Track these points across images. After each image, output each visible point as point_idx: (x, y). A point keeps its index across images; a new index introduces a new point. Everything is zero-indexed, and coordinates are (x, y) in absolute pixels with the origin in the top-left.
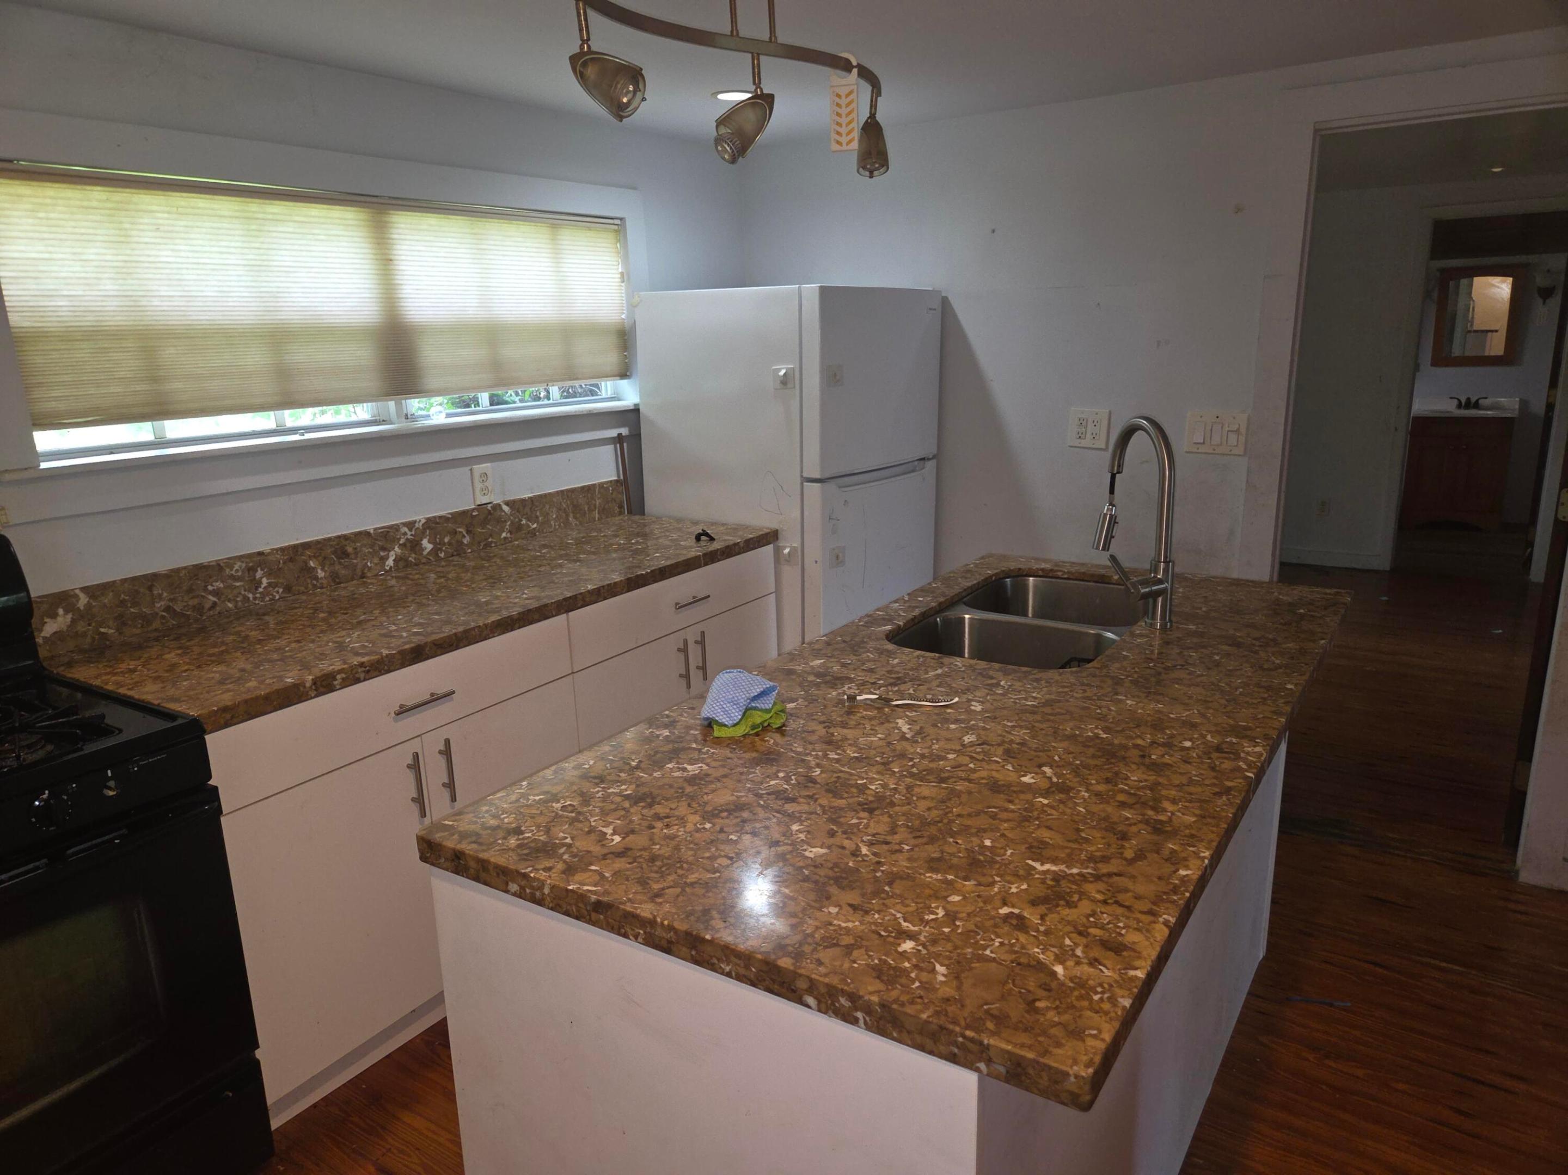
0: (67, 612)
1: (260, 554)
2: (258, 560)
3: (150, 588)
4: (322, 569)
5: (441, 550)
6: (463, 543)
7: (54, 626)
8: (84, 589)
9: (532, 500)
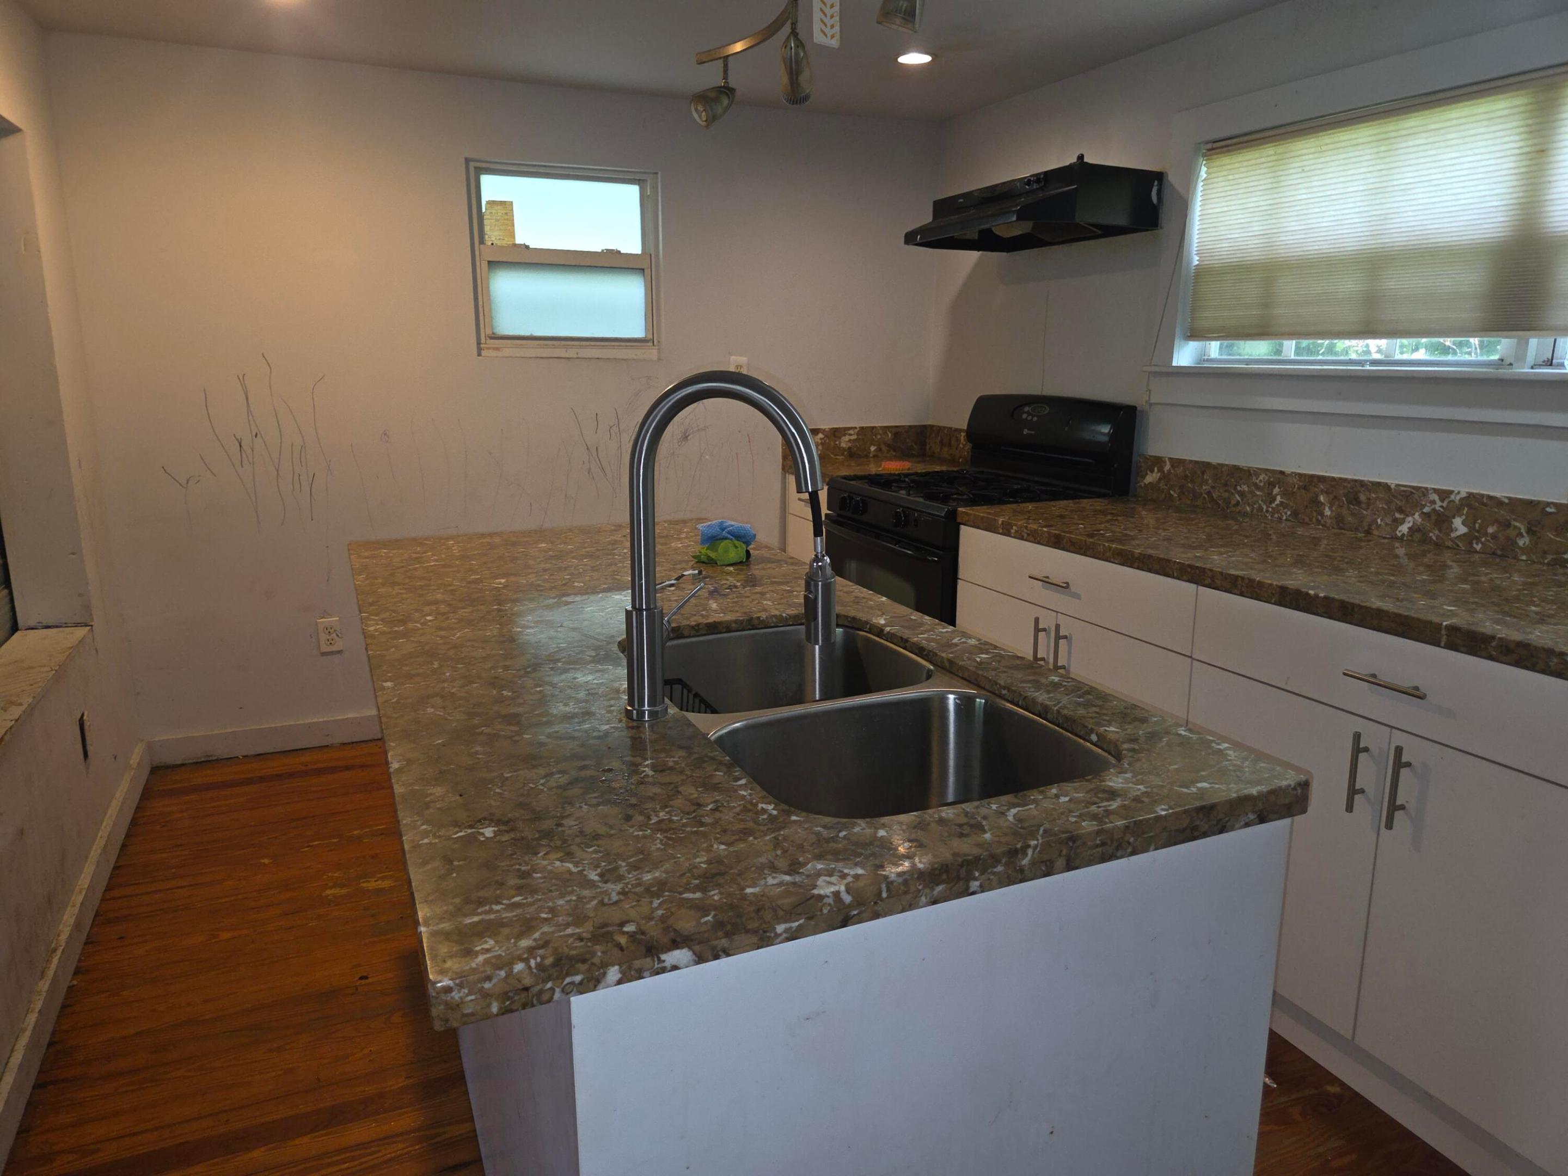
0: (1159, 471)
1: (1282, 473)
2: (1278, 478)
3: (1203, 473)
4: (1330, 508)
5: (1478, 540)
6: (1515, 543)
7: (1151, 478)
8: (1170, 459)
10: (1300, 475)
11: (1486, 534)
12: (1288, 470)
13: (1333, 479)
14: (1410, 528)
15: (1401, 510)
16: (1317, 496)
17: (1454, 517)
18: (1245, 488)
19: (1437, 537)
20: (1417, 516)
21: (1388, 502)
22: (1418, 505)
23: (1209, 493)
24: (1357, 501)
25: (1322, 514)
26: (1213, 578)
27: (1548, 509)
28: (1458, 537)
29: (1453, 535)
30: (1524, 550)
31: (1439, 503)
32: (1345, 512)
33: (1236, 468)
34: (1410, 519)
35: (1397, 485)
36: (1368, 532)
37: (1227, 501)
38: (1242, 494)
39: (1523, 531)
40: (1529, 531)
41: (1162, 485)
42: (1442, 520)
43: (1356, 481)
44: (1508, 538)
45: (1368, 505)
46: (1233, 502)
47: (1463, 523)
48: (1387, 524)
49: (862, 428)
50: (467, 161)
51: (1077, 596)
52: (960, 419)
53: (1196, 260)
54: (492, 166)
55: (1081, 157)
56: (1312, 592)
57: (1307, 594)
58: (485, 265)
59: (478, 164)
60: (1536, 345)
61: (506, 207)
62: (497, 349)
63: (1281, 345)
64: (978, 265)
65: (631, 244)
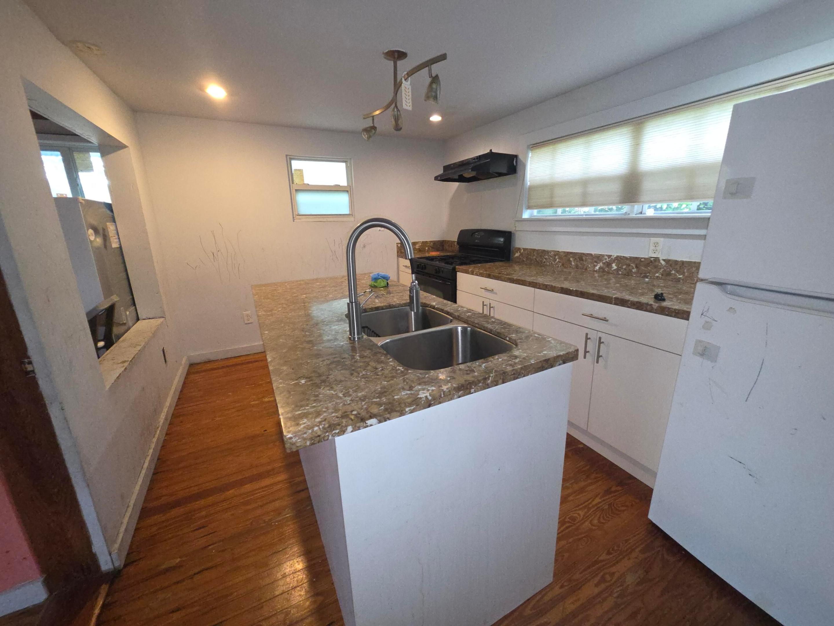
0: (519, 252)
1: (558, 251)
2: (557, 253)
3: (534, 252)
4: (574, 262)
5: (620, 270)
6: (632, 271)
7: (517, 255)
8: (523, 248)
9: (683, 263)
10: (564, 252)
11: (622, 269)
12: (560, 251)
13: (575, 253)
14: (599, 268)
15: (596, 262)
16: (570, 259)
17: (613, 264)
18: (547, 257)
19: (608, 270)
20: (601, 264)
21: (592, 259)
23: (536, 259)
24: (583, 260)
25: (571, 264)
26: (540, 286)
27: (642, 260)
28: (614, 270)
29: (613, 269)
30: (635, 273)
31: (608, 259)
32: (579, 263)
33: (544, 251)
34: (599, 265)
35: (595, 254)
36: (586, 269)
37: (541, 261)
38: (546, 259)
39: (634, 267)
40: (637, 267)
41: (520, 257)
42: (609, 265)
43: (582, 253)
44: (630, 270)
45: (586, 260)
46: (543, 261)
47: (616, 265)
48: (592, 267)
49: (423, 242)
50: (287, 156)
51: (496, 294)
52: (454, 237)
53: (529, 184)
54: (296, 157)
55: (491, 150)
56: (571, 289)
57: (570, 289)
58: (294, 191)
59: (291, 157)
60: (637, 207)
61: (301, 171)
62: (300, 219)
63: (557, 210)
64: (459, 186)
65: (343, 182)
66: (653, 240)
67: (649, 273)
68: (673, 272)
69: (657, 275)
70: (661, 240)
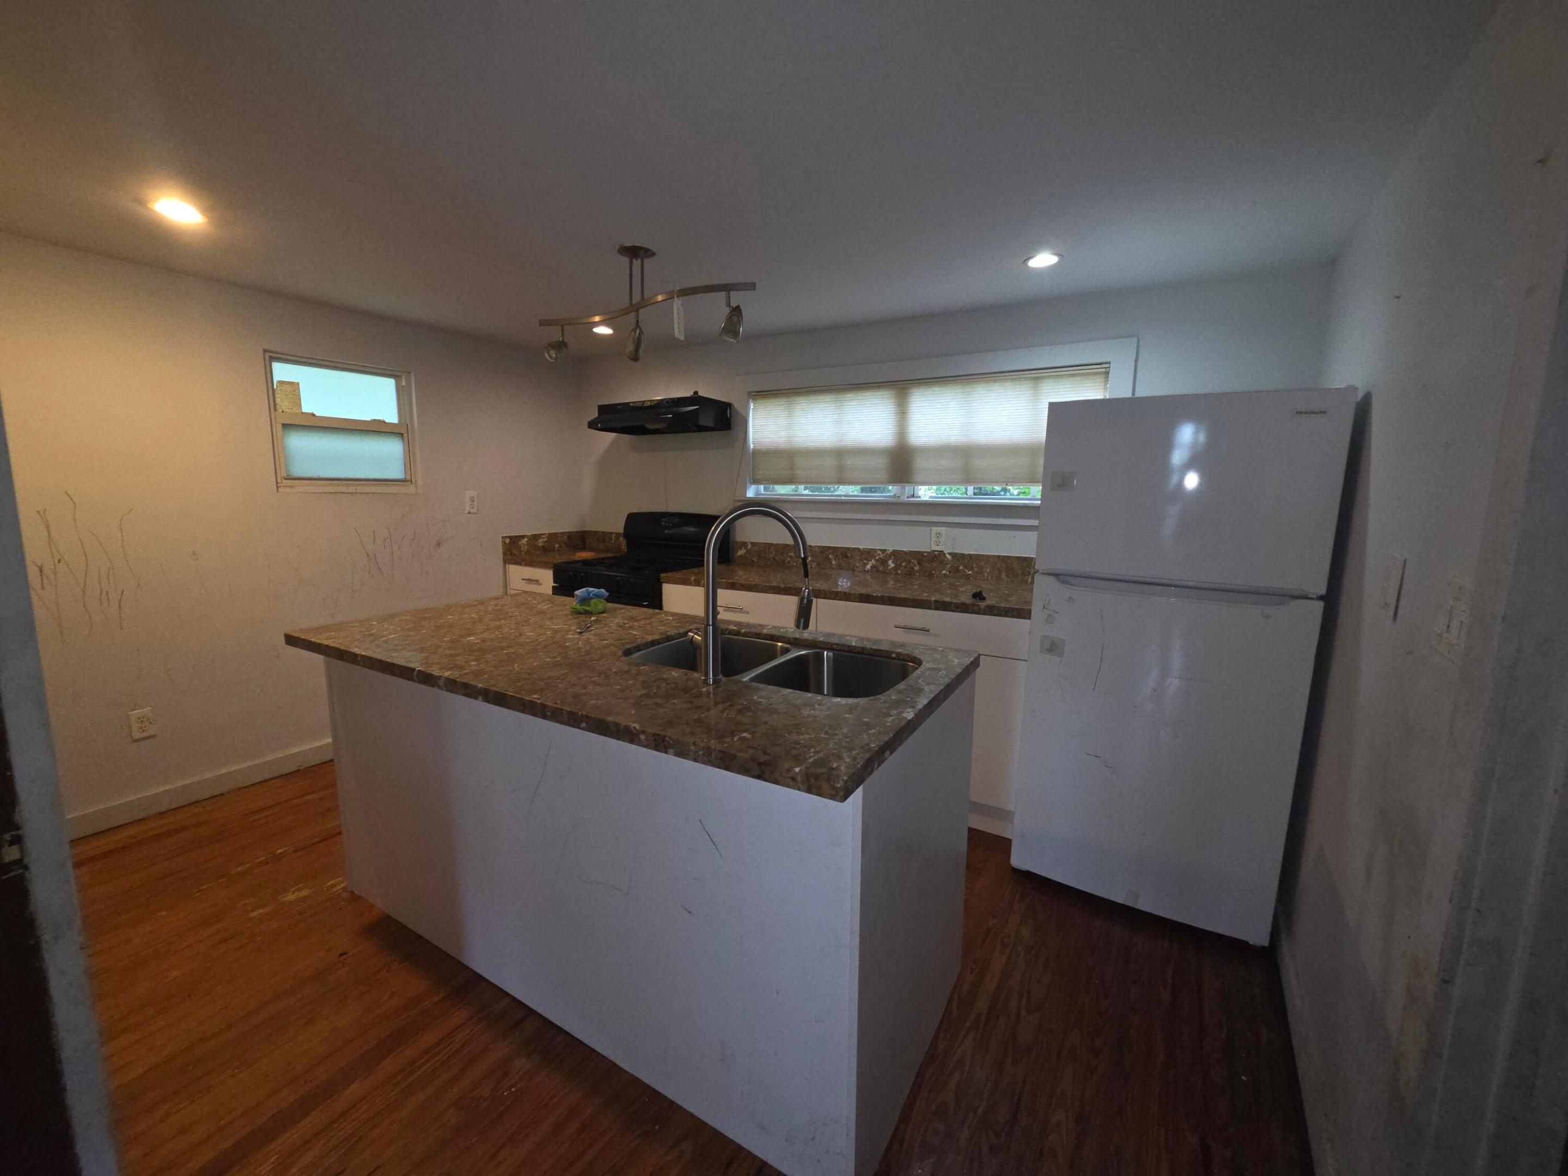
0: (745, 549)
3: (770, 548)
4: (835, 561)
5: (899, 569)
6: (913, 569)
7: (741, 552)
8: (751, 543)
9: (970, 556)
11: (902, 566)
12: (813, 545)
13: (834, 547)
14: (871, 567)
15: (866, 560)
16: (828, 556)
17: (888, 560)
19: (883, 569)
20: (873, 561)
21: (860, 556)
22: (874, 557)
23: (774, 558)
24: (847, 557)
25: (831, 564)
26: (825, 595)
27: (925, 554)
28: (891, 568)
29: (889, 568)
30: (917, 571)
31: (882, 555)
32: (842, 561)
34: (870, 562)
35: (864, 549)
37: (784, 562)
38: (791, 557)
39: (916, 564)
40: (919, 563)
41: (747, 555)
42: (884, 562)
43: (845, 548)
44: (911, 567)
45: (852, 558)
46: (787, 561)
47: (893, 562)
48: (861, 566)
49: (549, 534)
50: (265, 351)
51: (748, 613)
52: (618, 526)
53: (752, 446)
54: (284, 357)
55: (696, 393)
56: (875, 594)
58: (280, 428)
59: (271, 354)
60: (908, 489)
61: (294, 386)
62: (291, 487)
63: (798, 488)
64: (615, 442)
65: (391, 416)
66: (935, 529)
67: (934, 570)
68: (961, 568)
69: (944, 572)
70: (942, 530)
